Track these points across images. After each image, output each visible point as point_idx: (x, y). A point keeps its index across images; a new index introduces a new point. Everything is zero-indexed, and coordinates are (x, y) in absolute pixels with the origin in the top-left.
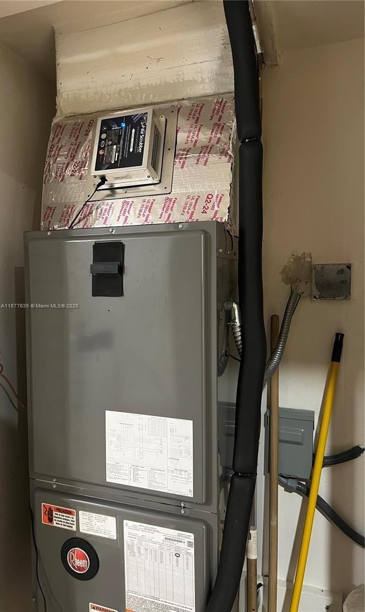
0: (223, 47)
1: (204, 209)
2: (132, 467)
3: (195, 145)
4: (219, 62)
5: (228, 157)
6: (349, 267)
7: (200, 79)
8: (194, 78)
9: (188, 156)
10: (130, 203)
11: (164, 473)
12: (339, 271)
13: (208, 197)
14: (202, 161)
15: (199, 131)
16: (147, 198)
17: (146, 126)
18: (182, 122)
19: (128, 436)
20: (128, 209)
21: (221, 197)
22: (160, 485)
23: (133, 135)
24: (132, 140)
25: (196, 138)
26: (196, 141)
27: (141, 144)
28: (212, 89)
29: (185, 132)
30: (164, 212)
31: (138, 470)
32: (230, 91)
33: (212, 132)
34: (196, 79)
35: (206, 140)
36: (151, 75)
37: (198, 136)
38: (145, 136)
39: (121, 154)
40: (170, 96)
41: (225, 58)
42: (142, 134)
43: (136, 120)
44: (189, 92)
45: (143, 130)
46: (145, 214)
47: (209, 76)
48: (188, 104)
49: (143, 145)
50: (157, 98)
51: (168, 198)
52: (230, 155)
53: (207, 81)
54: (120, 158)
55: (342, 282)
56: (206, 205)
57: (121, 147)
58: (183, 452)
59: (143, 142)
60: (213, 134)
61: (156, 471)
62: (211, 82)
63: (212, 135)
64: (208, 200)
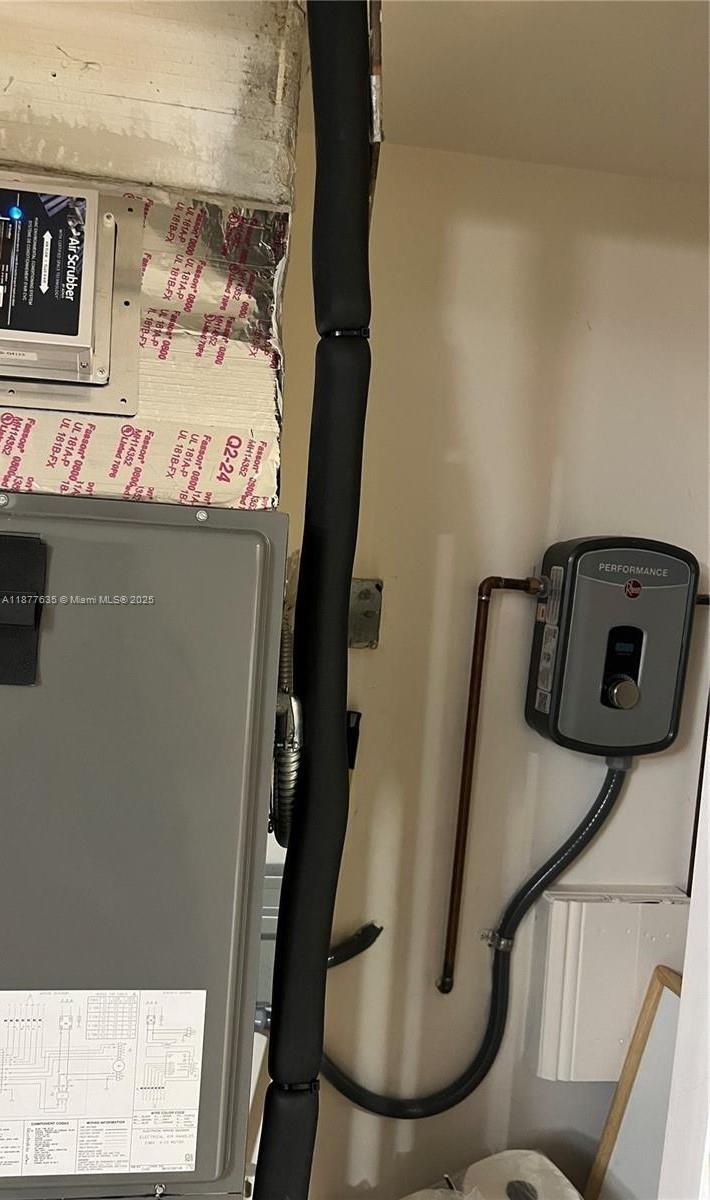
0: (245, 89)
1: (223, 471)
2: (33, 1128)
3: (188, 307)
4: (235, 122)
5: (271, 355)
6: (379, 588)
7: (188, 148)
8: (172, 139)
9: (174, 331)
10: (23, 424)
11: (122, 1126)
12: (361, 593)
13: (229, 443)
14: (211, 350)
15: (197, 276)
16: (75, 418)
17: (82, 233)
18: (152, 240)
19: (27, 1050)
20: (18, 438)
21: (261, 448)
22: (111, 1158)
23: (47, 249)
24: (46, 261)
25: (189, 290)
26: (191, 299)
27: (70, 276)
28: (213, 178)
29: (165, 269)
30: (122, 461)
31: (49, 1131)
32: (255, 197)
33: (229, 286)
34: (179, 144)
35: (215, 302)
36: (62, 97)
37: (194, 286)
38: (81, 258)
39: (13, 291)
40: (110, 164)
41: (249, 118)
42: (72, 253)
43: (56, 210)
44: (159, 168)
45: (73, 241)
46: (69, 458)
47: (210, 146)
48: (167, 202)
49: (78, 282)
50: (76, 159)
51: (130, 429)
52: (275, 352)
53: (204, 155)
54: (12, 302)
55: (366, 614)
56: (227, 460)
57: (14, 272)
58: (177, 1067)
59: (78, 274)
60: (232, 290)
61: (99, 1126)
62: (214, 163)
63: (227, 291)
64: (232, 450)
